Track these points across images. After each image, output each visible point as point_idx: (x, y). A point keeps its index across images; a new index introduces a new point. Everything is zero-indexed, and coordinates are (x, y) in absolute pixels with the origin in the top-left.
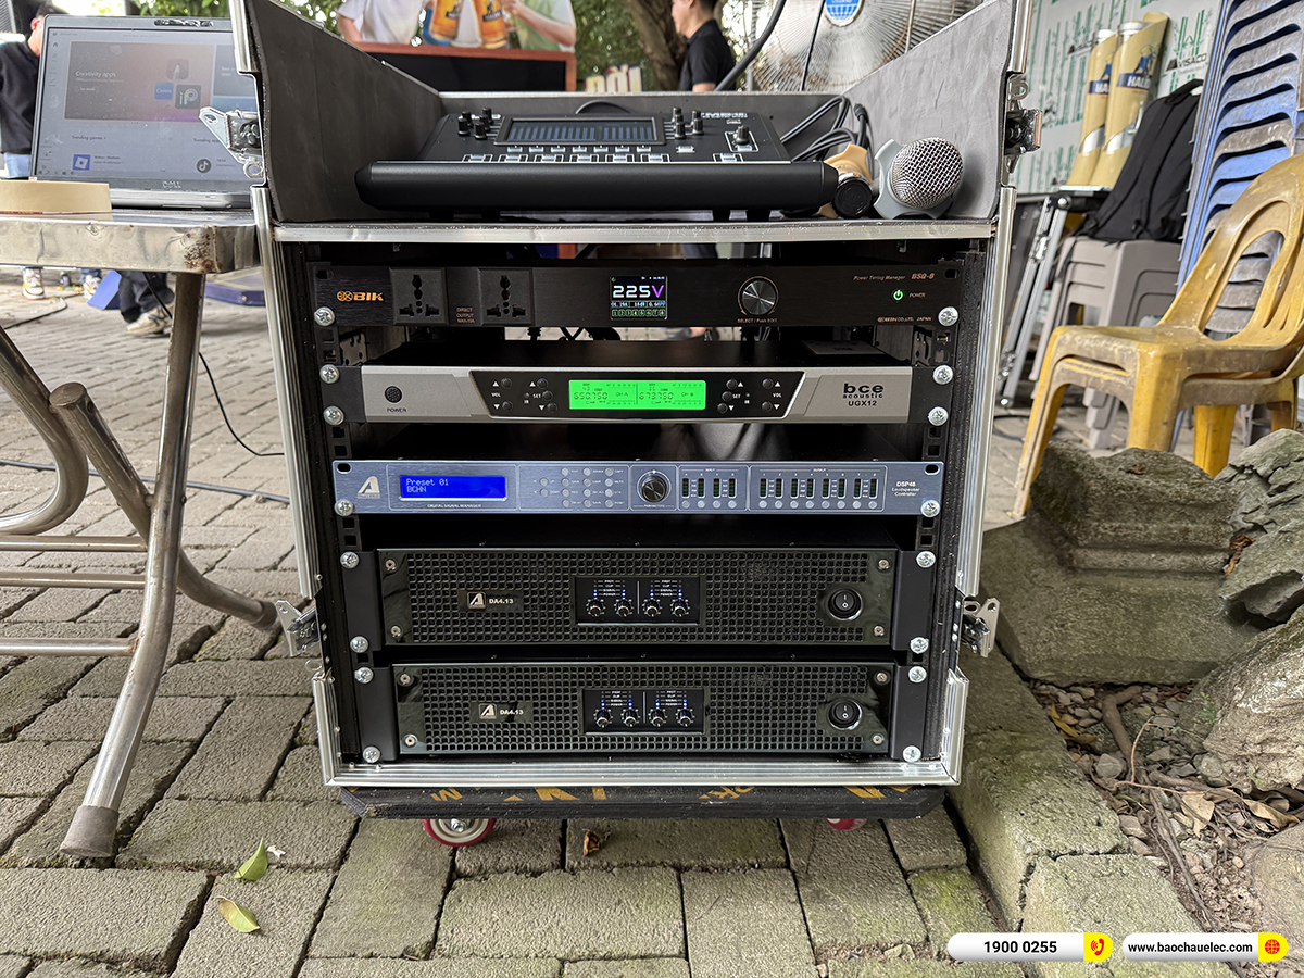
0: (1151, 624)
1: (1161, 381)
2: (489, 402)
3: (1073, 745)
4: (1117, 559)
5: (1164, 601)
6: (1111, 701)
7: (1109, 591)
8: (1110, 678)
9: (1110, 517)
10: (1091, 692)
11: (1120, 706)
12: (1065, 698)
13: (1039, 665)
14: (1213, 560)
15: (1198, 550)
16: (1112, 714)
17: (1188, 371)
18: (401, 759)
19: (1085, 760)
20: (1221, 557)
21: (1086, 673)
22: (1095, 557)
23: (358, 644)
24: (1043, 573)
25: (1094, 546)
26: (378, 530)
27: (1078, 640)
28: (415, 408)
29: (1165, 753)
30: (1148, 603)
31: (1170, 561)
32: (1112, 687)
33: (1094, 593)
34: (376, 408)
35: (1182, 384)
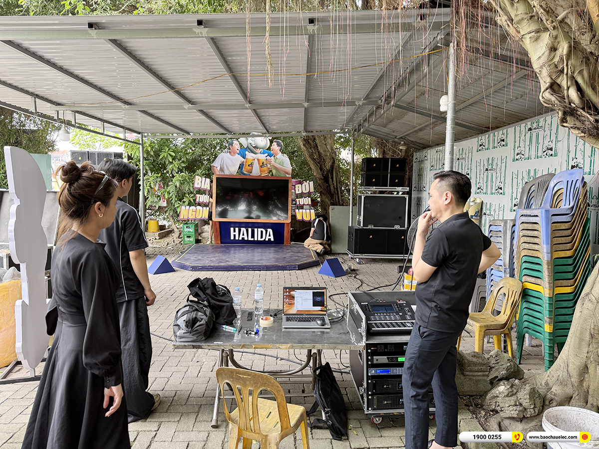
0: (477, 385)
1: (480, 331)
2: (389, 360)
3: (466, 405)
4: (471, 373)
5: (479, 380)
6: (471, 398)
7: (470, 379)
8: (471, 394)
9: (469, 366)
10: (468, 397)
11: (473, 399)
12: (464, 398)
13: (460, 393)
14: (487, 373)
15: (484, 372)
16: (471, 400)
17: (485, 329)
18: (374, 409)
19: (468, 407)
20: (488, 373)
21: (468, 393)
22: (467, 373)
23: (370, 393)
24: (459, 376)
25: (467, 371)
26: (373, 377)
27: (466, 388)
28: (379, 362)
29: (479, 406)
30: (477, 381)
31: (479, 374)
32: (472, 396)
33: (468, 379)
34: (375, 362)
35: (484, 332)
